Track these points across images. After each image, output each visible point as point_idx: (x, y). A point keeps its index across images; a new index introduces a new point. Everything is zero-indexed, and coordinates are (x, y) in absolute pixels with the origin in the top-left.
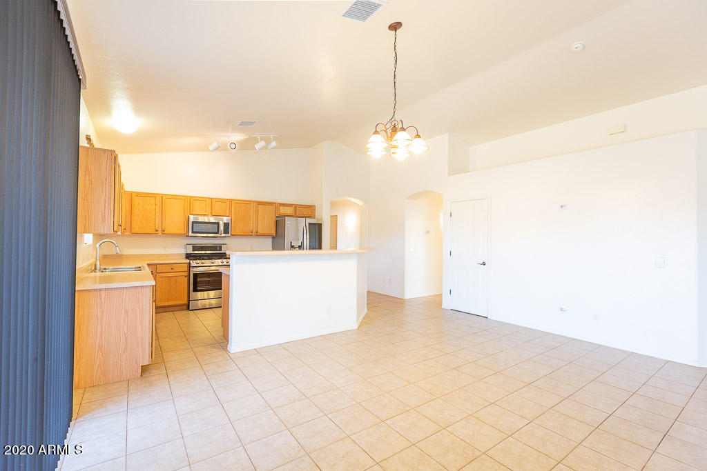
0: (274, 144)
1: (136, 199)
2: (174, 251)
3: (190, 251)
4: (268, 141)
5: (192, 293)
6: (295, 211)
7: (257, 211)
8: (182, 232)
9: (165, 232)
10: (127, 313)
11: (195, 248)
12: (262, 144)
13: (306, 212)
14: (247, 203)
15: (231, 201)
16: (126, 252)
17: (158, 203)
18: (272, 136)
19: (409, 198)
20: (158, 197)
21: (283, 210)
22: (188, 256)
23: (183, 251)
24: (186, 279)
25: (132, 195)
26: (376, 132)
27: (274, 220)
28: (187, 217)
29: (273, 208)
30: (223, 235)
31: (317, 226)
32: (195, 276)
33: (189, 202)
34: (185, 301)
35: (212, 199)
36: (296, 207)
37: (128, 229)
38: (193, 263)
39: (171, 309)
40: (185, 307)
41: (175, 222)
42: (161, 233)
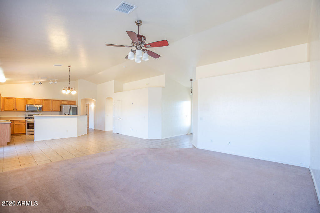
0: (56, 82)
1: (5, 99)
2: (21, 116)
3: (27, 116)
4: (54, 82)
5: (27, 130)
6: (68, 103)
7: (53, 103)
8: (24, 110)
9: (17, 110)
10: (3, 130)
11: (28, 115)
12: (51, 82)
13: (73, 103)
14: (49, 100)
15: (42, 100)
16: (3, 117)
17: (14, 101)
18: (55, 80)
19: (106, 99)
20: (14, 99)
21: (63, 103)
22: (26, 118)
23: (24, 116)
24: (25, 125)
25: (4, 98)
26: (64, 89)
27: (59, 106)
28: (25, 105)
29: (59, 102)
30: (39, 111)
31: (75, 108)
32: (28, 124)
33: (26, 100)
34: (25, 132)
35: (35, 99)
36: (68, 101)
37: (3, 109)
38: (28, 120)
39: (20, 135)
40: (25, 134)
41: (21, 106)
42: (15, 110)
